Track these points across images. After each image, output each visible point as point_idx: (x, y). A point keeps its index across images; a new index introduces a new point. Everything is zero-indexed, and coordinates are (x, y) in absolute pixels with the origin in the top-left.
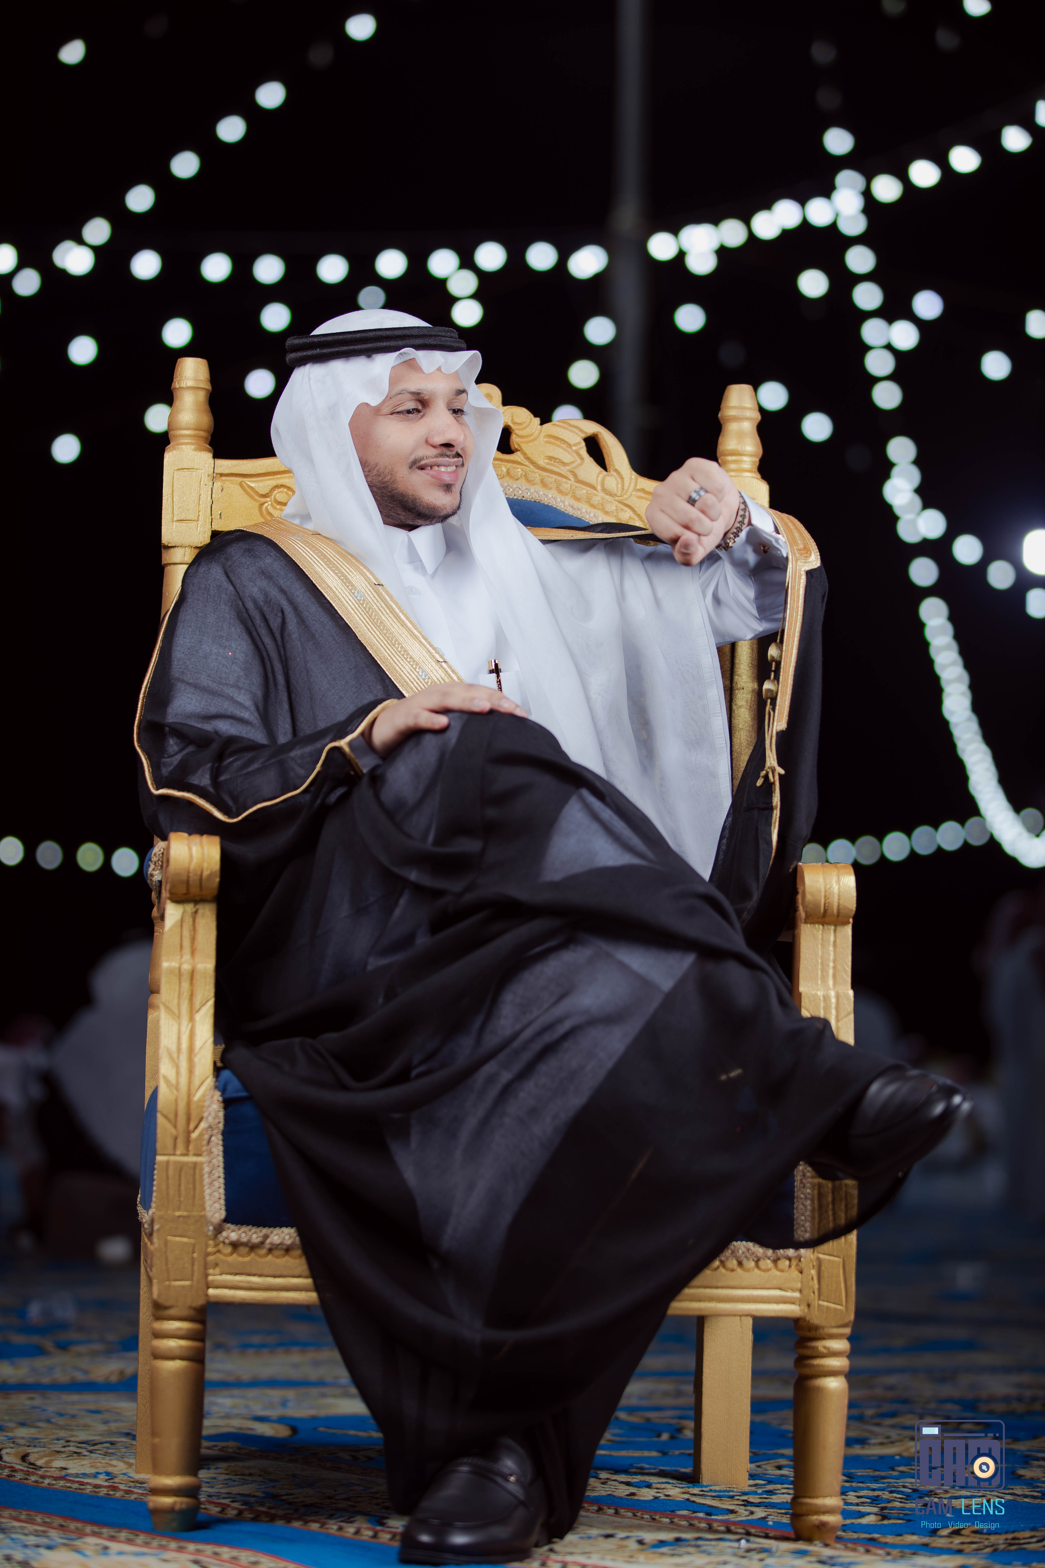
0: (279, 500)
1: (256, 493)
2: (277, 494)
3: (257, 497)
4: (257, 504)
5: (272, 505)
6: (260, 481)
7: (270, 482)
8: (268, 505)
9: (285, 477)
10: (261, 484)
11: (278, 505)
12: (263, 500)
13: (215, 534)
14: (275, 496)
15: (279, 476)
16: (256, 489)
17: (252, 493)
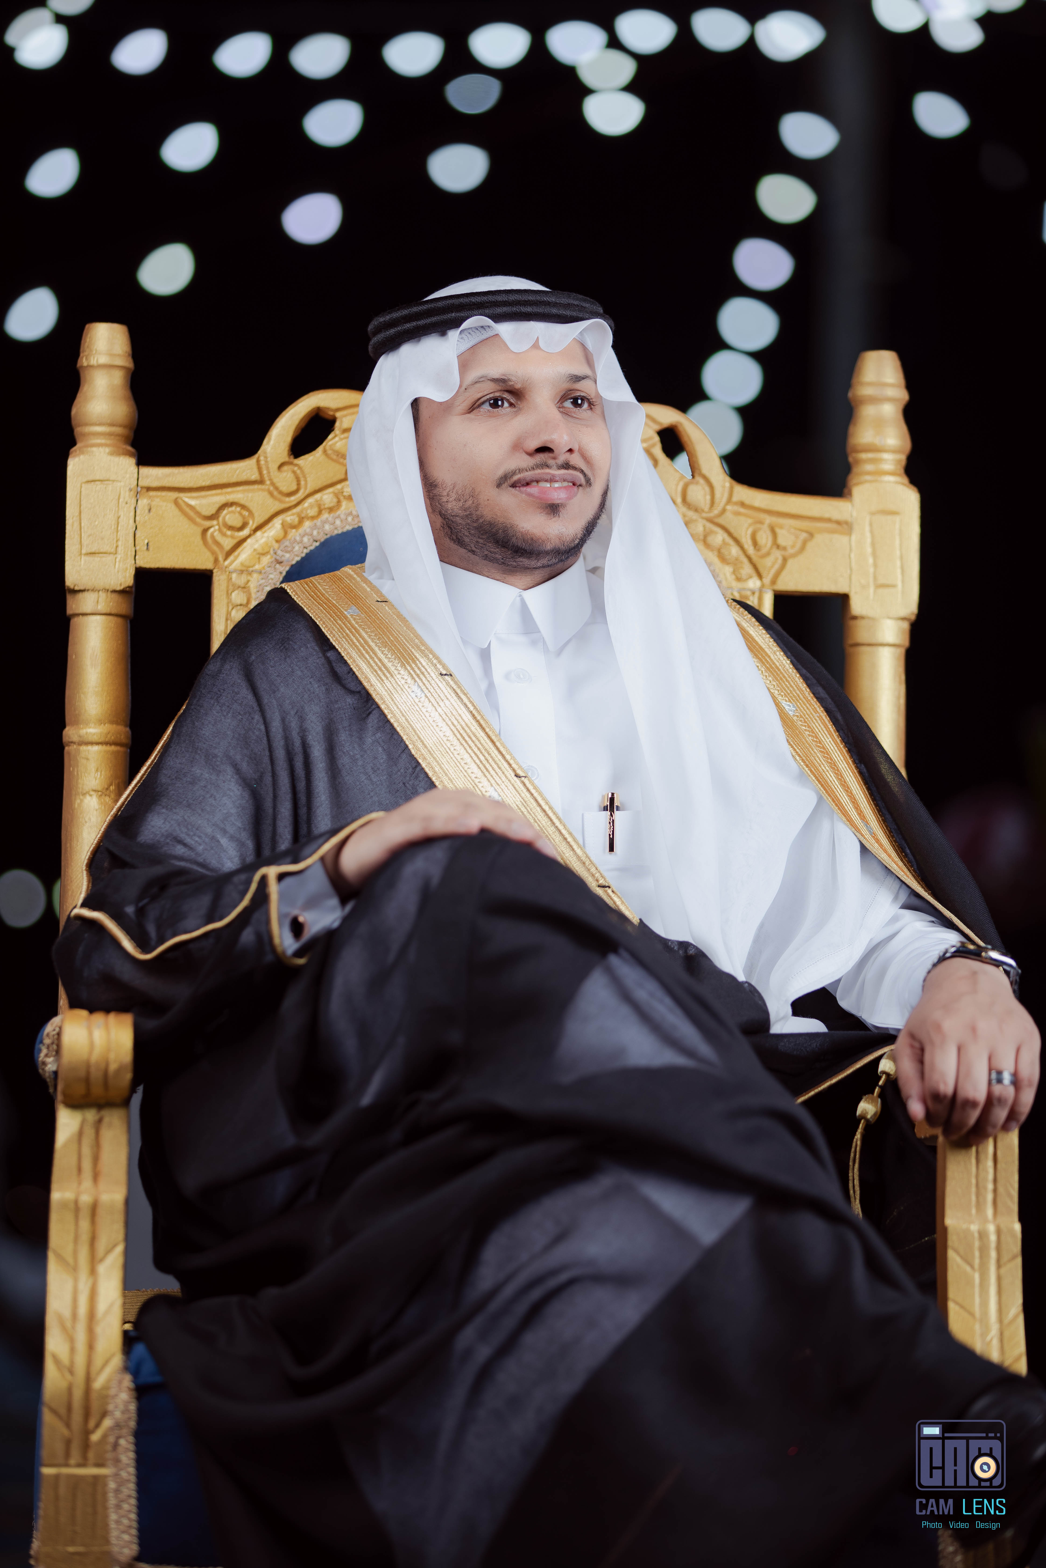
0: (230, 523)
1: (198, 513)
2: (226, 514)
3: (198, 520)
4: (199, 530)
5: (220, 530)
6: (203, 497)
7: (217, 498)
8: (215, 531)
9: (238, 491)
10: (204, 501)
11: (229, 530)
12: (207, 523)
13: (140, 573)
14: (224, 518)
15: (229, 490)
16: (198, 509)
17: (192, 514)
